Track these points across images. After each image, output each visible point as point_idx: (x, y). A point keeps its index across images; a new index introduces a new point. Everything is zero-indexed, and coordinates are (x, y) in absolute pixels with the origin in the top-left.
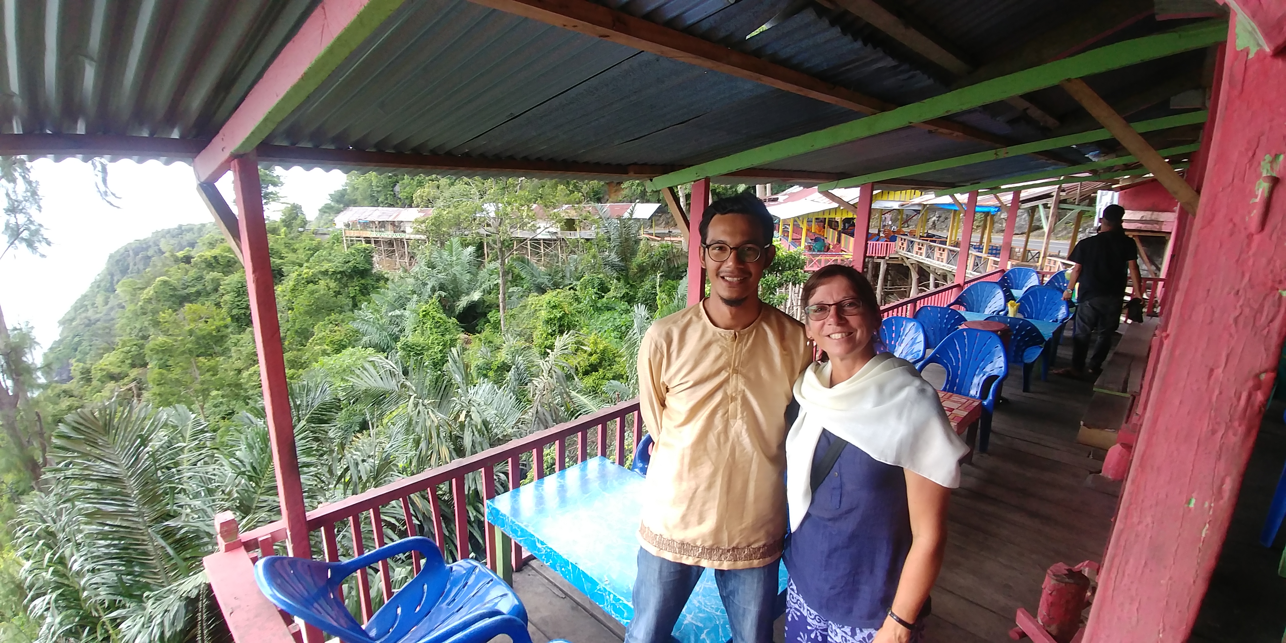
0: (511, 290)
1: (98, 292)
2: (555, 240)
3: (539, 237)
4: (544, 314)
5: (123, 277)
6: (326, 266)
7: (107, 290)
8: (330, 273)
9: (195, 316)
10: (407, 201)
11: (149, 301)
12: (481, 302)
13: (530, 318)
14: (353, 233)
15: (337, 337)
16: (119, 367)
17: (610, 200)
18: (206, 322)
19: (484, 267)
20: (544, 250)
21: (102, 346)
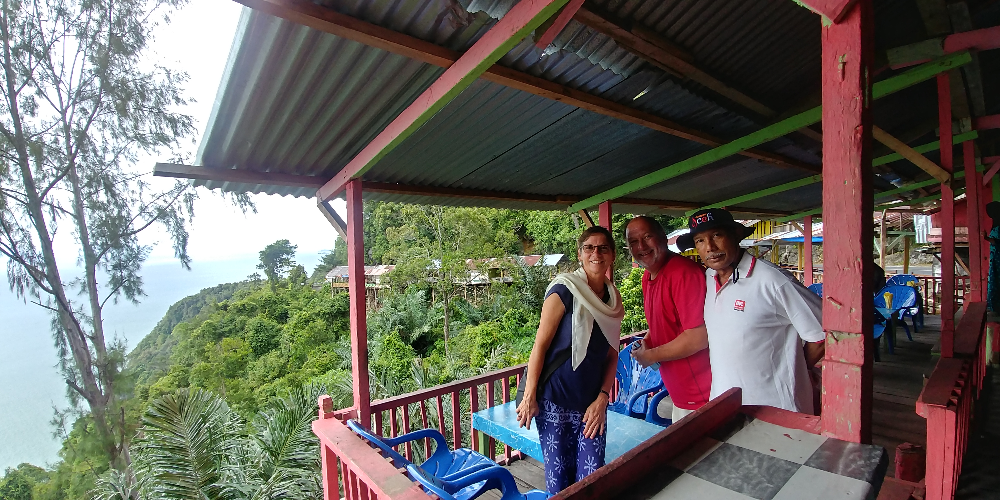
0: (452, 324)
1: (159, 334)
2: (485, 285)
3: (473, 282)
4: (478, 340)
5: (178, 322)
6: (319, 309)
7: (165, 332)
8: (321, 314)
9: (228, 347)
10: (377, 261)
11: (197, 337)
12: (430, 333)
13: (467, 344)
14: (339, 285)
15: (325, 361)
16: (169, 387)
17: (525, 253)
18: (235, 351)
19: (432, 306)
20: (477, 293)
21: (158, 372)
